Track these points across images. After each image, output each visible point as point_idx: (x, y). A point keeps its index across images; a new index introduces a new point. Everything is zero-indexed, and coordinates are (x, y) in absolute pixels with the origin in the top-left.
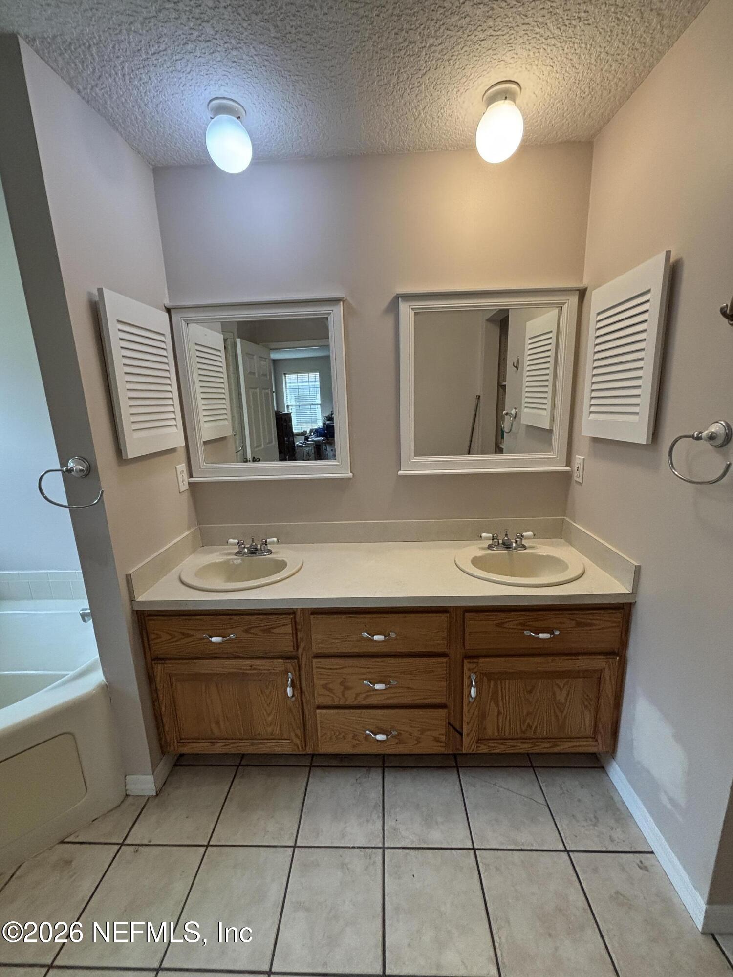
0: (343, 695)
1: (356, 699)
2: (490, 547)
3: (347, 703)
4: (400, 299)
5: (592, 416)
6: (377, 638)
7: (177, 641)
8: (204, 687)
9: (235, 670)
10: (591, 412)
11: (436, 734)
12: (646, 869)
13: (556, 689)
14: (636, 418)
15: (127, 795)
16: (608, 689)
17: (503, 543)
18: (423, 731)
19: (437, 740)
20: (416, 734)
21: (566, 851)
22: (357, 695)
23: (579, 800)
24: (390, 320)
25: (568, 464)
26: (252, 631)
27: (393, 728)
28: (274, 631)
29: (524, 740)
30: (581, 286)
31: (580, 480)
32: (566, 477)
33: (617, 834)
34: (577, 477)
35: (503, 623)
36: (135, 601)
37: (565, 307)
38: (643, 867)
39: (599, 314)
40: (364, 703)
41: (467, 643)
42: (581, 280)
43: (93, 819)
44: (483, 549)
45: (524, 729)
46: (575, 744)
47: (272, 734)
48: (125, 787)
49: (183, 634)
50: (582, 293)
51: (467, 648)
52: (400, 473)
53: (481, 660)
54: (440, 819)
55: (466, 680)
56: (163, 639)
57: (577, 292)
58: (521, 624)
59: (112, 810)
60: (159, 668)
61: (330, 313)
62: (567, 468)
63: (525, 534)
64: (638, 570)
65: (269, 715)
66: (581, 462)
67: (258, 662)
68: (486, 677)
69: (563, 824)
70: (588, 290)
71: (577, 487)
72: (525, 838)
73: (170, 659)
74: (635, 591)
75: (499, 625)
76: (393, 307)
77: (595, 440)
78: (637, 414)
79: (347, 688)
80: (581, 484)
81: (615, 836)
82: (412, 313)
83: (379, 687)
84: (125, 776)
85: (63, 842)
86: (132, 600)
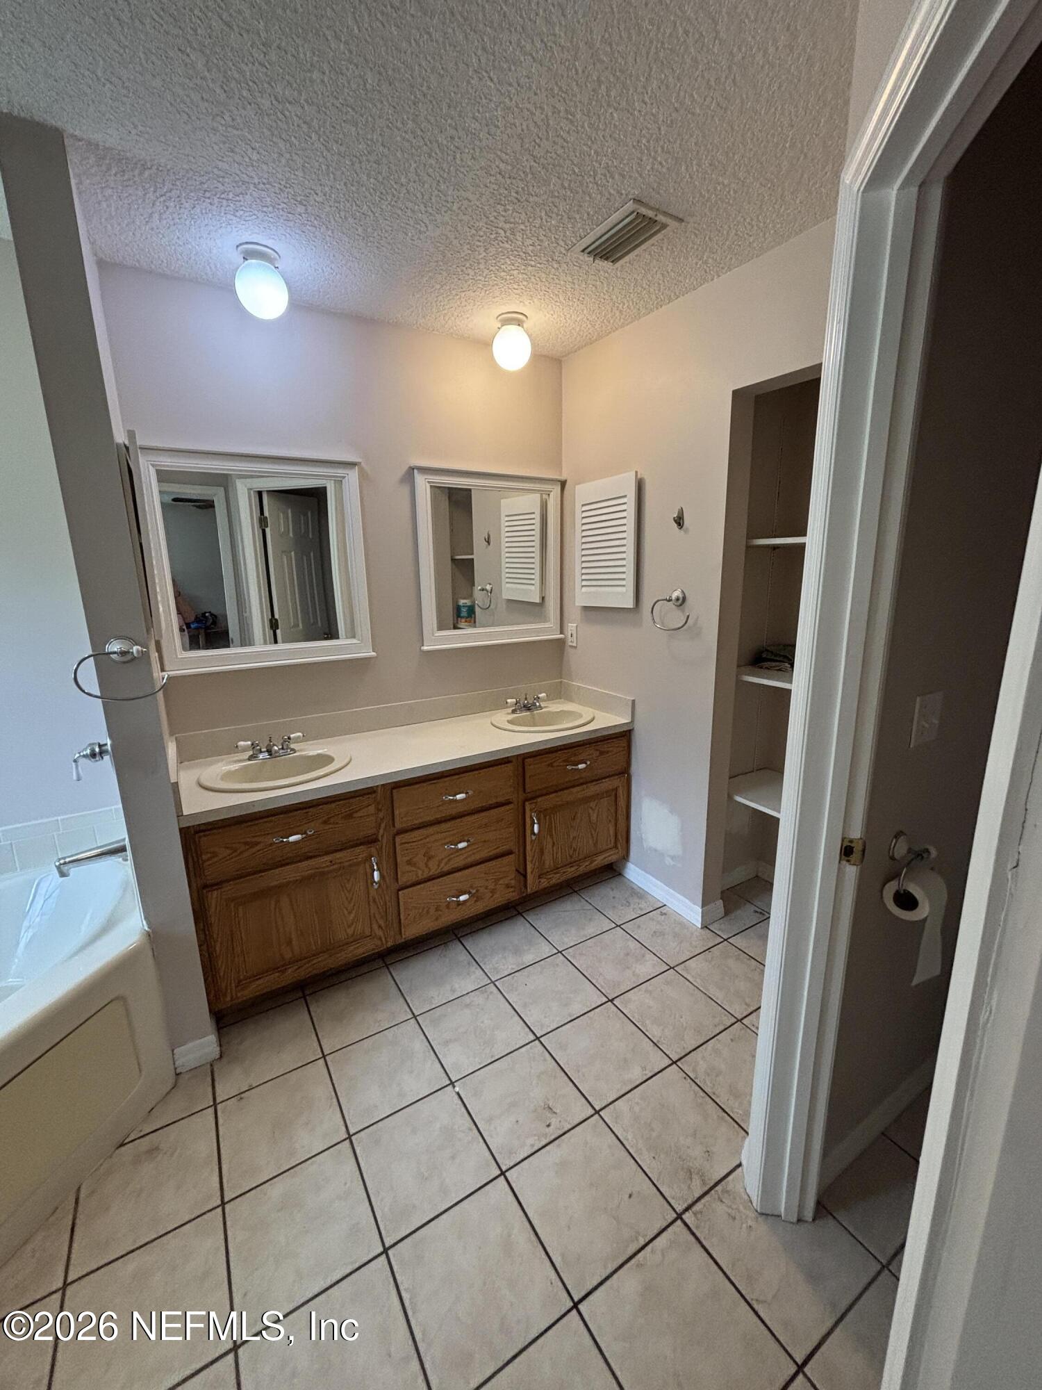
0: (427, 865)
1: (439, 866)
2: (514, 712)
3: (431, 873)
4: (415, 471)
5: (584, 589)
6: (459, 797)
7: (239, 855)
8: (273, 903)
9: (313, 871)
10: (583, 586)
11: (506, 881)
12: (665, 914)
13: (591, 811)
14: (623, 589)
15: (177, 1074)
16: (622, 803)
17: (524, 706)
18: (497, 880)
19: (508, 886)
20: (492, 887)
21: (617, 926)
22: (440, 862)
23: (614, 898)
24: (405, 490)
25: (562, 633)
26: (332, 820)
27: (471, 887)
28: (355, 815)
29: (571, 864)
30: (563, 478)
31: (574, 644)
32: (560, 645)
33: (643, 905)
34: (571, 642)
35: (551, 763)
36: (182, 815)
37: (552, 494)
38: (662, 914)
39: (583, 505)
40: (446, 869)
41: (528, 786)
42: (561, 474)
43: (149, 1109)
44: (508, 714)
45: (571, 853)
46: (603, 856)
47: (353, 935)
48: (174, 1064)
49: (246, 843)
50: (563, 484)
51: (528, 790)
52: (422, 648)
53: (539, 799)
54: (525, 948)
55: (528, 820)
56: (221, 857)
57: (559, 483)
58: (564, 761)
59: (168, 1093)
60: (215, 895)
61: (344, 477)
62: (562, 636)
63: (540, 696)
64: (633, 702)
65: (350, 913)
66: (574, 629)
67: (338, 855)
68: (543, 814)
69: (610, 914)
70: (567, 483)
71: (571, 651)
72: (591, 930)
73: (228, 881)
74: (632, 721)
75: (551, 765)
76: (409, 475)
77: (586, 608)
78: (624, 586)
79: (430, 858)
80: (575, 647)
81: (642, 906)
82: (428, 485)
83: (461, 845)
84: (173, 1051)
85: (122, 1145)
86: (180, 815)
